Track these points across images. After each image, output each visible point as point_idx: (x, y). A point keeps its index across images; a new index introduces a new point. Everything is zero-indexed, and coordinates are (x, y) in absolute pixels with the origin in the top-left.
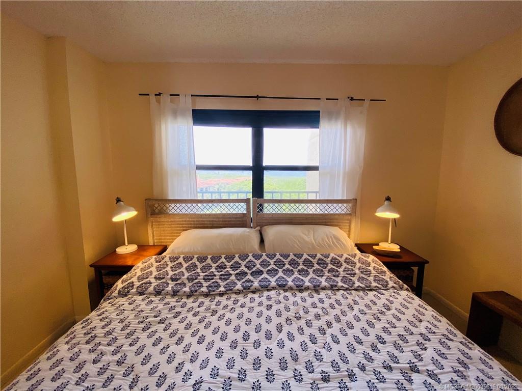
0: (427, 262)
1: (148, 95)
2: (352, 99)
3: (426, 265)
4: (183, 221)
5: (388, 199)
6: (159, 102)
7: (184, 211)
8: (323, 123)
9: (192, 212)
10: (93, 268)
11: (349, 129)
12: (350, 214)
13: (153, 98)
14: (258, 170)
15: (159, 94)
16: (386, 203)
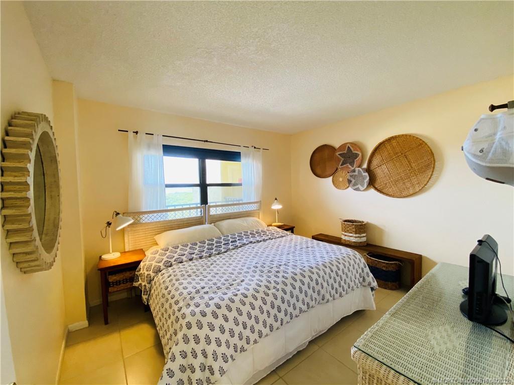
0: (294, 227)
1: (127, 131)
2: (255, 148)
3: (294, 229)
4: (155, 227)
5: (276, 199)
6: (135, 138)
7: (155, 220)
8: (243, 159)
9: (162, 220)
10: (100, 271)
11: (254, 163)
12: (258, 210)
13: (131, 135)
14: (203, 186)
15: (137, 133)
16: (276, 201)
